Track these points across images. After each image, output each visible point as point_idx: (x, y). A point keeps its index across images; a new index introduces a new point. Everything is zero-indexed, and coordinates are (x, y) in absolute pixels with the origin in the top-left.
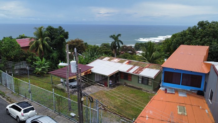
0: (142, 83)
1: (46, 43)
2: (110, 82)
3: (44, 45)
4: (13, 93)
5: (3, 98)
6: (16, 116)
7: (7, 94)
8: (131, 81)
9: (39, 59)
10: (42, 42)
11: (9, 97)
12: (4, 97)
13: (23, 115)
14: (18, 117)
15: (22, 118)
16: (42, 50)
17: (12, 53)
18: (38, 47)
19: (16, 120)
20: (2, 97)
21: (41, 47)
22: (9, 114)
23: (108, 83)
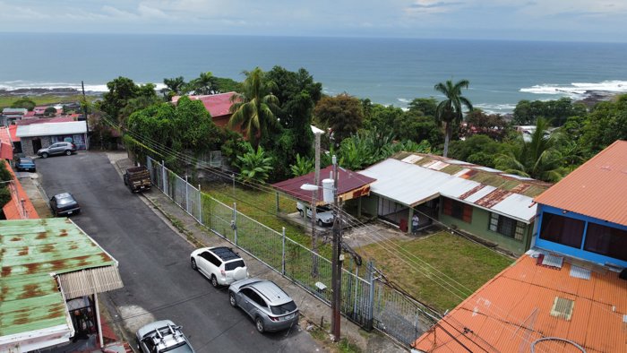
0: (499, 230)
1: (268, 109)
2: (414, 221)
3: (261, 114)
4: (198, 225)
5: (181, 235)
6: (210, 275)
7: (186, 227)
8: (470, 223)
9: (251, 149)
10: (258, 106)
11: (192, 234)
12: (181, 232)
13: (224, 275)
14: (213, 275)
15: (222, 280)
16: (258, 126)
17: (195, 133)
18: (248, 118)
19: (210, 281)
20: (177, 232)
21: (256, 118)
22: (197, 269)
23: (410, 221)
